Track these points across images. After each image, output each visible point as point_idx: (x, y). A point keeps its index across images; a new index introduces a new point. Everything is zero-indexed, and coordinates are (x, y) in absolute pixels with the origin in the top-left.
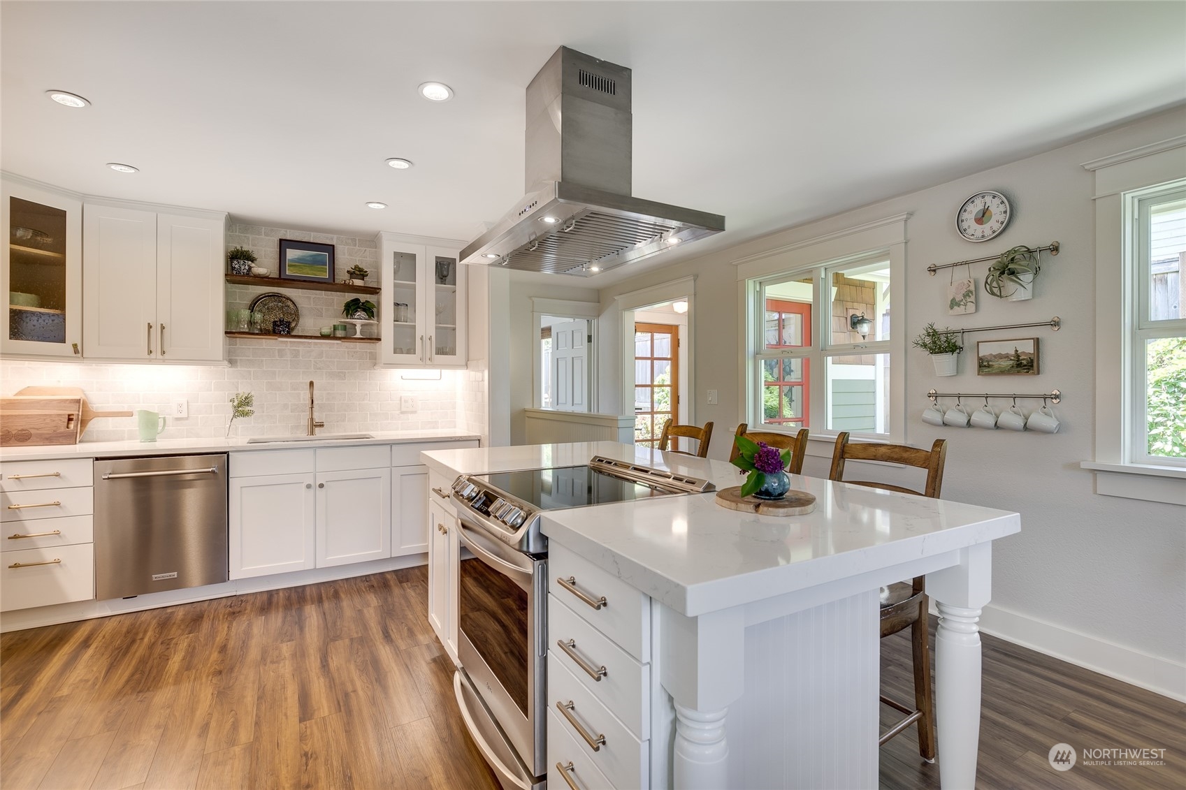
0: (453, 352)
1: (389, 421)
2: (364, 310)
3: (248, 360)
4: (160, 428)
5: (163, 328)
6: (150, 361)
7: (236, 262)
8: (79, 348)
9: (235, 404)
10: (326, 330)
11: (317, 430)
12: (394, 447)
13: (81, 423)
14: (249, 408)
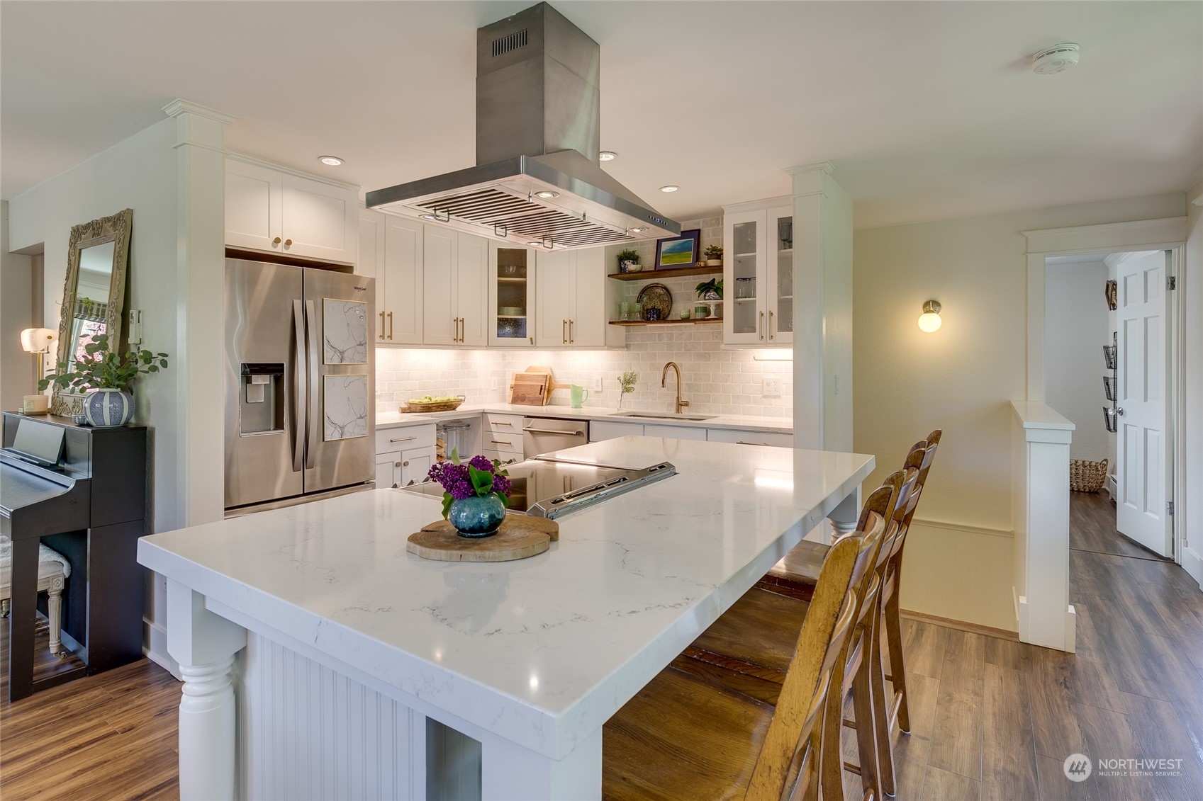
1: (752, 405)
2: (716, 291)
3: (638, 344)
4: (584, 398)
5: (571, 322)
6: (566, 348)
7: (622, 263)
8: (533, 340)
9: (621, 381)
13: (548, 392)
14: (632, 385)
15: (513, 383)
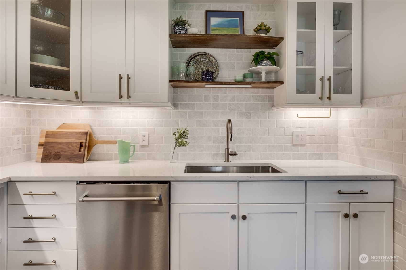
0: (349, 92)
1: (284, 152)
2: (268, 58)
3: (185, 104)
4: (131, 153)
5: (129, 78)
6: (121, 104)
7: (177, 28)
8: (79, 94)
9: (177, 136)
10: (240, 77)
11: (231, 157)
12: (308, 184)
13: (88, 148)
14: (185, 140)
15: (43, 140)
